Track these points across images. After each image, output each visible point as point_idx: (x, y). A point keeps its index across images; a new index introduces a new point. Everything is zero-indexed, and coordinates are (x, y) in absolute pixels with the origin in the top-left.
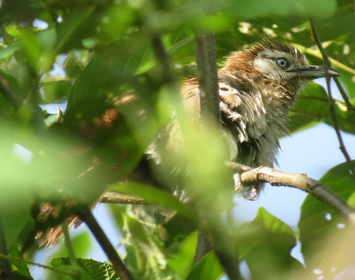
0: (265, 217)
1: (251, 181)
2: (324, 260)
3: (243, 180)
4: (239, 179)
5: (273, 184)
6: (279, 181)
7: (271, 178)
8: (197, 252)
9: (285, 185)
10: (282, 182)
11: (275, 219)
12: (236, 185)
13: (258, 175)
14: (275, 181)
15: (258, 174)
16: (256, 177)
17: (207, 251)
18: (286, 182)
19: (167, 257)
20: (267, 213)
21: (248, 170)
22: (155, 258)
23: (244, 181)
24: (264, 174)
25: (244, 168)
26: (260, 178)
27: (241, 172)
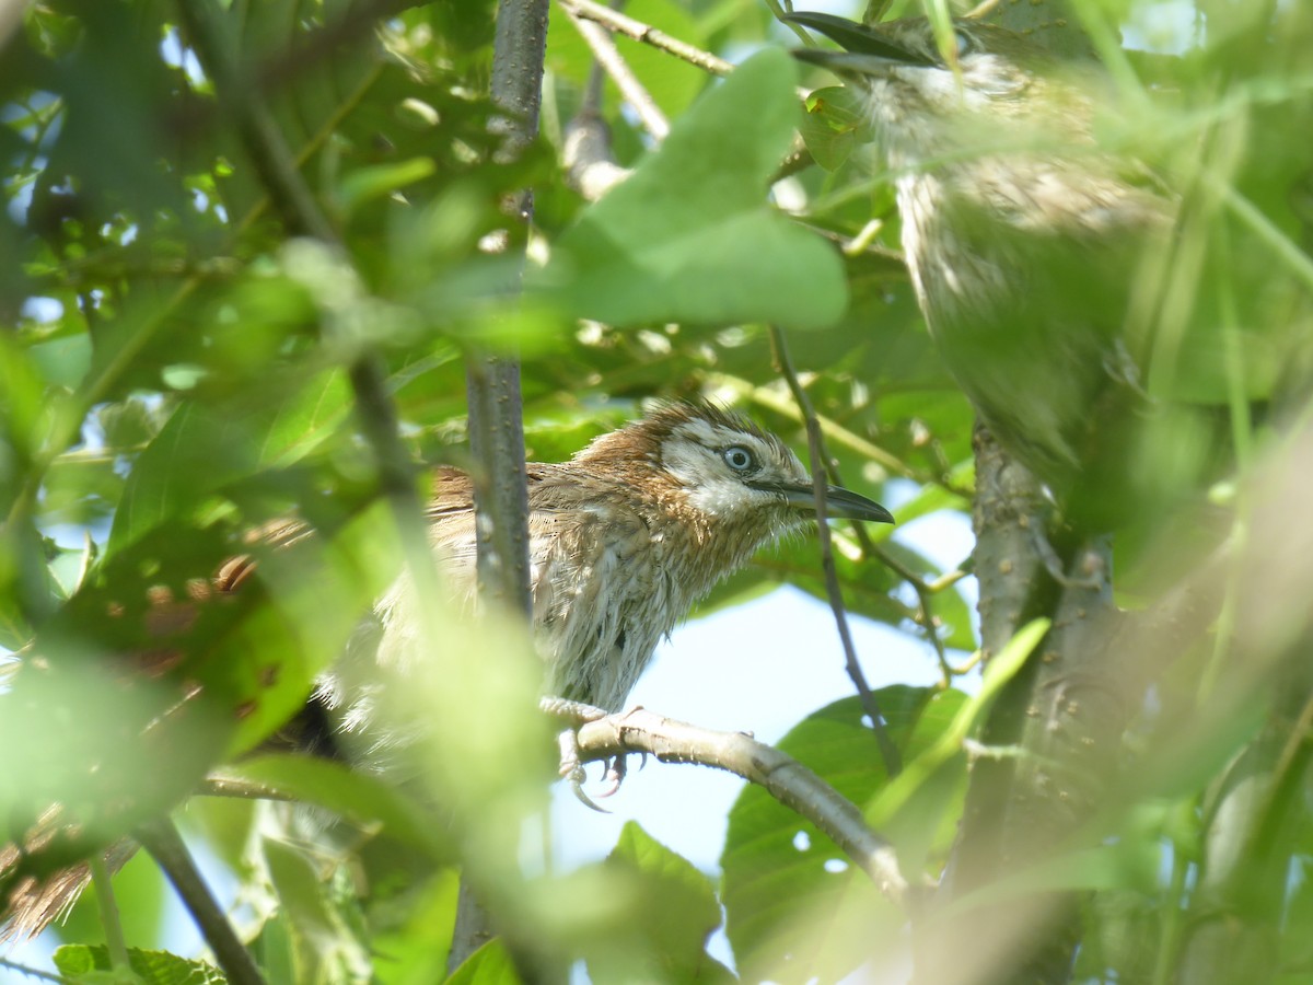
0: (640, 847)
1: (603, 746)
2: (787, 958)
3: (583, 743)
4: (573, 743)
5: (662, 758)
6: (679, 750)
7: (658, 741)
8: (456, 938)
9: (695, 762)
10: (687, 752)
11: (665, 853)
12: (563, 761)
13: (624, 731)
14: (668, 750)
15: (624, 729)
16: (617, 736)
17: (484, 938)
18: (699, 752)
19: (371, 954)
20: (647, 837)
21: (598, 718)
22: (341, 957)
23: (587, 747)
24: (639, 730)
25: (587, 710)
26: (628, 739)
27: (578, 723)
